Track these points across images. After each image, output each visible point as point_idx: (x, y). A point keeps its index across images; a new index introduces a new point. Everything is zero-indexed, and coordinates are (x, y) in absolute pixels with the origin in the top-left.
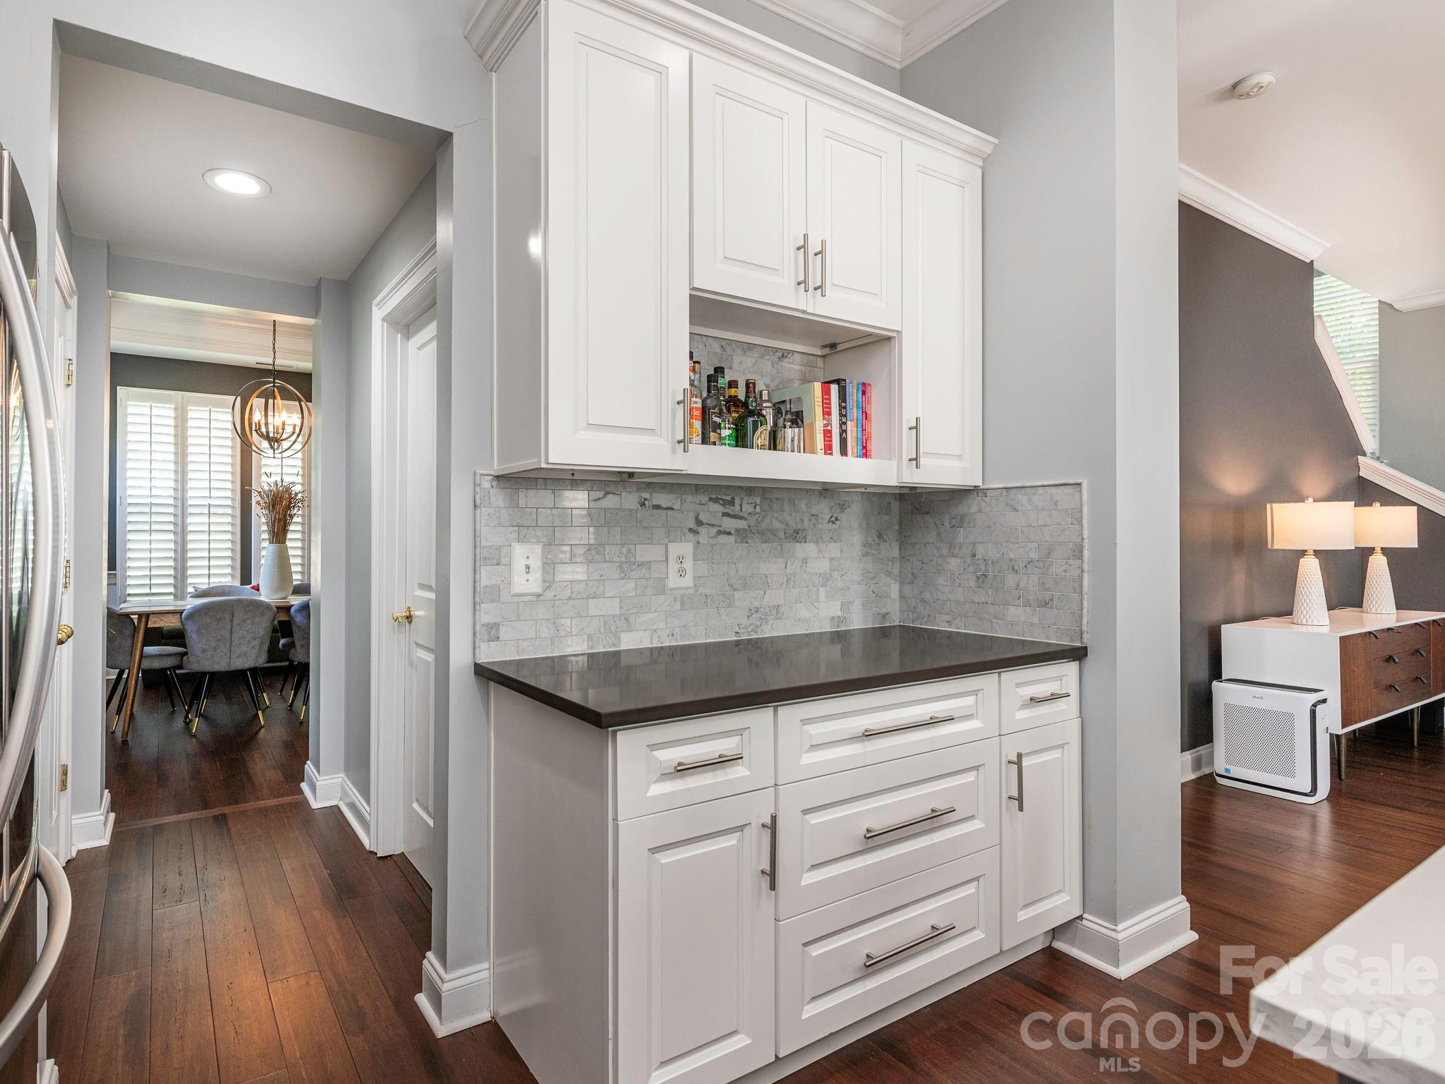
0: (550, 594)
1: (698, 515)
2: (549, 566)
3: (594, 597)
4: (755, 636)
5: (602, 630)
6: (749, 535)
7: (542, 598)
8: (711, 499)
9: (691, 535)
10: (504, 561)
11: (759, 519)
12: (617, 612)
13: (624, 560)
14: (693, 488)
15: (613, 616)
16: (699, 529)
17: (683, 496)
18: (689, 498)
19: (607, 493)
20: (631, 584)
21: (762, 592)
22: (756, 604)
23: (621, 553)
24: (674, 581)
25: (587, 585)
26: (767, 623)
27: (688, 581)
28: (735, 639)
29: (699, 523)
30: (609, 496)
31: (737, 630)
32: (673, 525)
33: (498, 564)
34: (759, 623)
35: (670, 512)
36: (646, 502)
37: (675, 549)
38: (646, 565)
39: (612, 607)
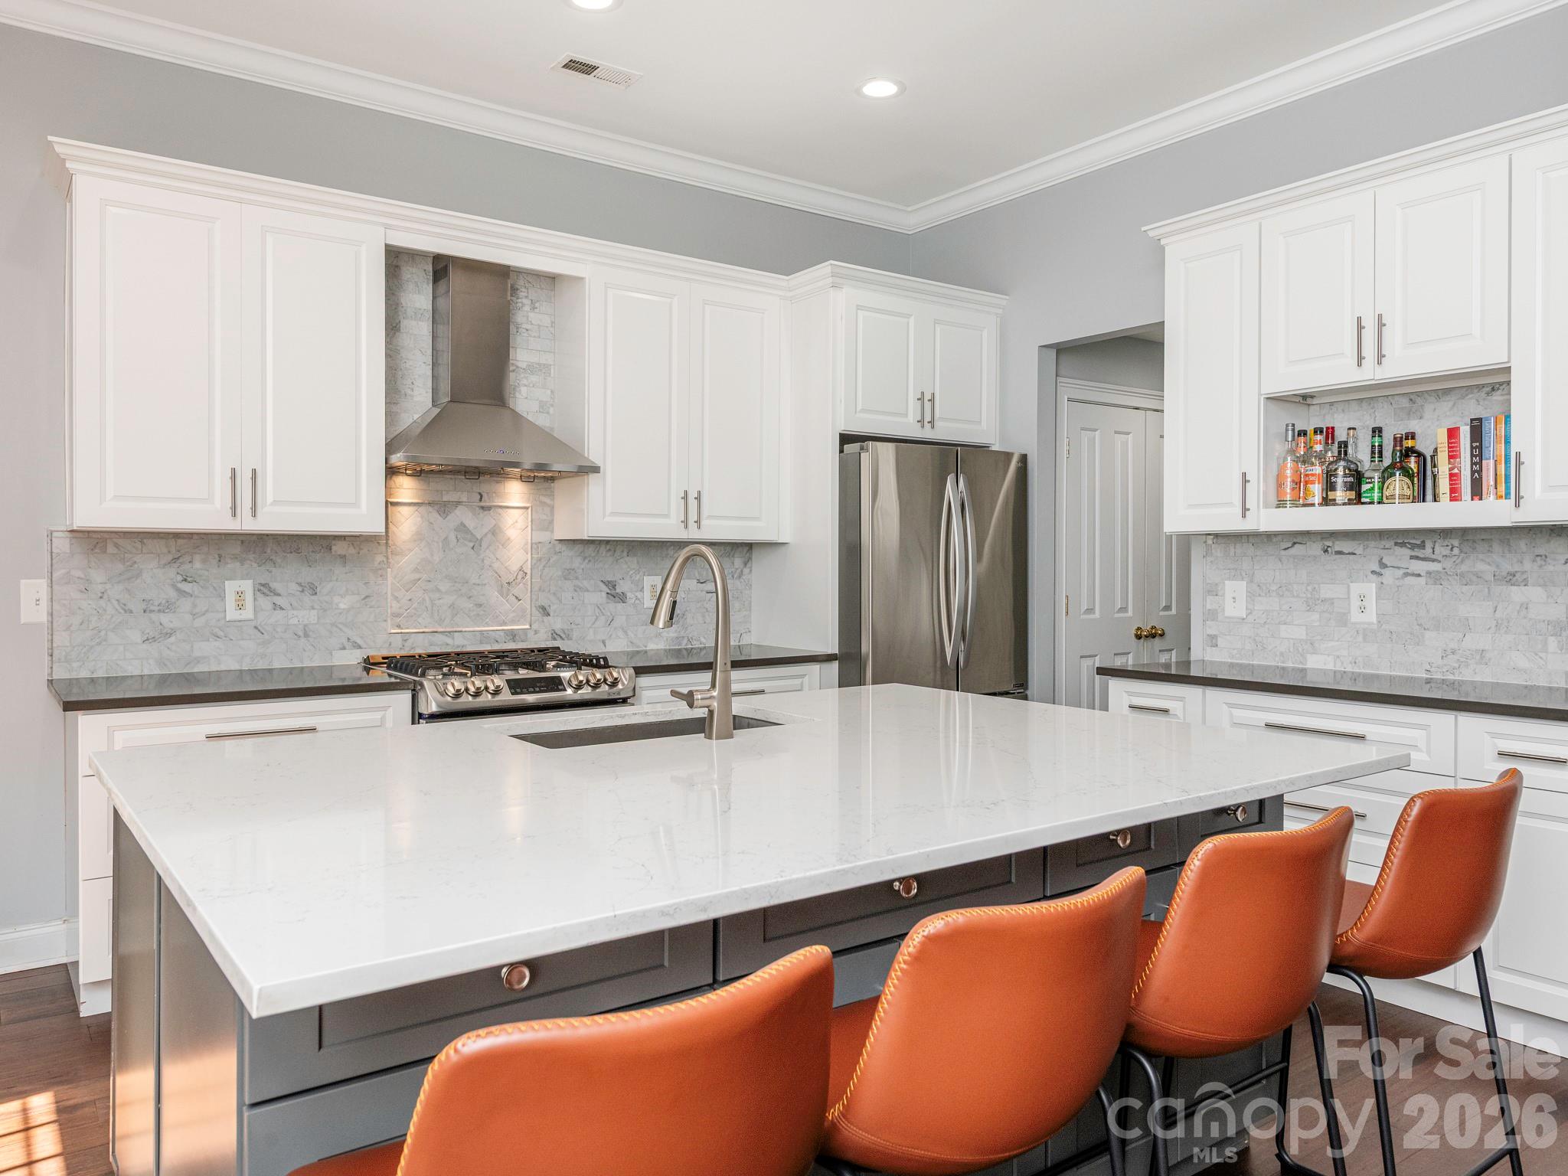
0: (1250, 618)
1: (1381, 559)
2: (1251, 596)
3: (1285, 624)
4: (1451, 677)
5: (1291, 650)
6: (1443, 577)
7: (1245, 621)
8: (1396, 544)
9: (1374, 577)
10: (1220, 593)
11: (1457, 562)
12: (1304, 637)
13: (1309, 596)
14: (1377, 535)
15: (1301, 640)
16: (1383, 571)
17: (1366, 542)
18: (1372, 544)
19: (1295, 543)
20: (1316, 616)
21: (1461, 635)
22: (1453, 645)
23: (1307, 590)
24: (1355, 617)
25: (1279, 614)
26: (1467, 666)
27: (1371, 616)
28: (1424, 676)
29: (1383, 565)
30: (1296, 546)
31: (1428, 668)
32: (1355, 567)
33: (1217, 595)
34: (1457, 665)
35: (1352, 557)
36: (1329, 549)
37: (1356, 588)
38: (1331, 601)
39: (1300, 633)
